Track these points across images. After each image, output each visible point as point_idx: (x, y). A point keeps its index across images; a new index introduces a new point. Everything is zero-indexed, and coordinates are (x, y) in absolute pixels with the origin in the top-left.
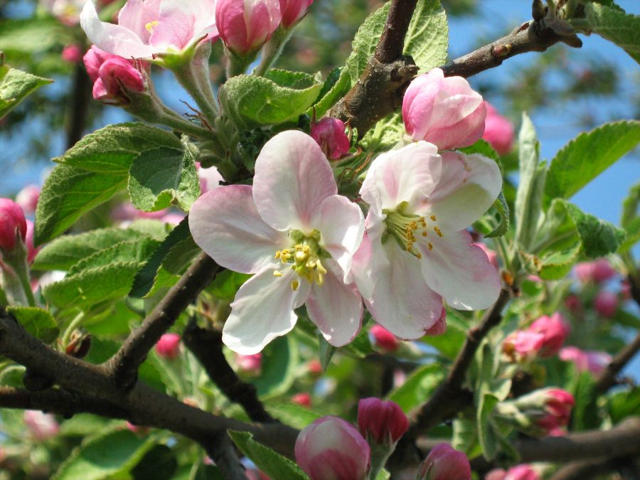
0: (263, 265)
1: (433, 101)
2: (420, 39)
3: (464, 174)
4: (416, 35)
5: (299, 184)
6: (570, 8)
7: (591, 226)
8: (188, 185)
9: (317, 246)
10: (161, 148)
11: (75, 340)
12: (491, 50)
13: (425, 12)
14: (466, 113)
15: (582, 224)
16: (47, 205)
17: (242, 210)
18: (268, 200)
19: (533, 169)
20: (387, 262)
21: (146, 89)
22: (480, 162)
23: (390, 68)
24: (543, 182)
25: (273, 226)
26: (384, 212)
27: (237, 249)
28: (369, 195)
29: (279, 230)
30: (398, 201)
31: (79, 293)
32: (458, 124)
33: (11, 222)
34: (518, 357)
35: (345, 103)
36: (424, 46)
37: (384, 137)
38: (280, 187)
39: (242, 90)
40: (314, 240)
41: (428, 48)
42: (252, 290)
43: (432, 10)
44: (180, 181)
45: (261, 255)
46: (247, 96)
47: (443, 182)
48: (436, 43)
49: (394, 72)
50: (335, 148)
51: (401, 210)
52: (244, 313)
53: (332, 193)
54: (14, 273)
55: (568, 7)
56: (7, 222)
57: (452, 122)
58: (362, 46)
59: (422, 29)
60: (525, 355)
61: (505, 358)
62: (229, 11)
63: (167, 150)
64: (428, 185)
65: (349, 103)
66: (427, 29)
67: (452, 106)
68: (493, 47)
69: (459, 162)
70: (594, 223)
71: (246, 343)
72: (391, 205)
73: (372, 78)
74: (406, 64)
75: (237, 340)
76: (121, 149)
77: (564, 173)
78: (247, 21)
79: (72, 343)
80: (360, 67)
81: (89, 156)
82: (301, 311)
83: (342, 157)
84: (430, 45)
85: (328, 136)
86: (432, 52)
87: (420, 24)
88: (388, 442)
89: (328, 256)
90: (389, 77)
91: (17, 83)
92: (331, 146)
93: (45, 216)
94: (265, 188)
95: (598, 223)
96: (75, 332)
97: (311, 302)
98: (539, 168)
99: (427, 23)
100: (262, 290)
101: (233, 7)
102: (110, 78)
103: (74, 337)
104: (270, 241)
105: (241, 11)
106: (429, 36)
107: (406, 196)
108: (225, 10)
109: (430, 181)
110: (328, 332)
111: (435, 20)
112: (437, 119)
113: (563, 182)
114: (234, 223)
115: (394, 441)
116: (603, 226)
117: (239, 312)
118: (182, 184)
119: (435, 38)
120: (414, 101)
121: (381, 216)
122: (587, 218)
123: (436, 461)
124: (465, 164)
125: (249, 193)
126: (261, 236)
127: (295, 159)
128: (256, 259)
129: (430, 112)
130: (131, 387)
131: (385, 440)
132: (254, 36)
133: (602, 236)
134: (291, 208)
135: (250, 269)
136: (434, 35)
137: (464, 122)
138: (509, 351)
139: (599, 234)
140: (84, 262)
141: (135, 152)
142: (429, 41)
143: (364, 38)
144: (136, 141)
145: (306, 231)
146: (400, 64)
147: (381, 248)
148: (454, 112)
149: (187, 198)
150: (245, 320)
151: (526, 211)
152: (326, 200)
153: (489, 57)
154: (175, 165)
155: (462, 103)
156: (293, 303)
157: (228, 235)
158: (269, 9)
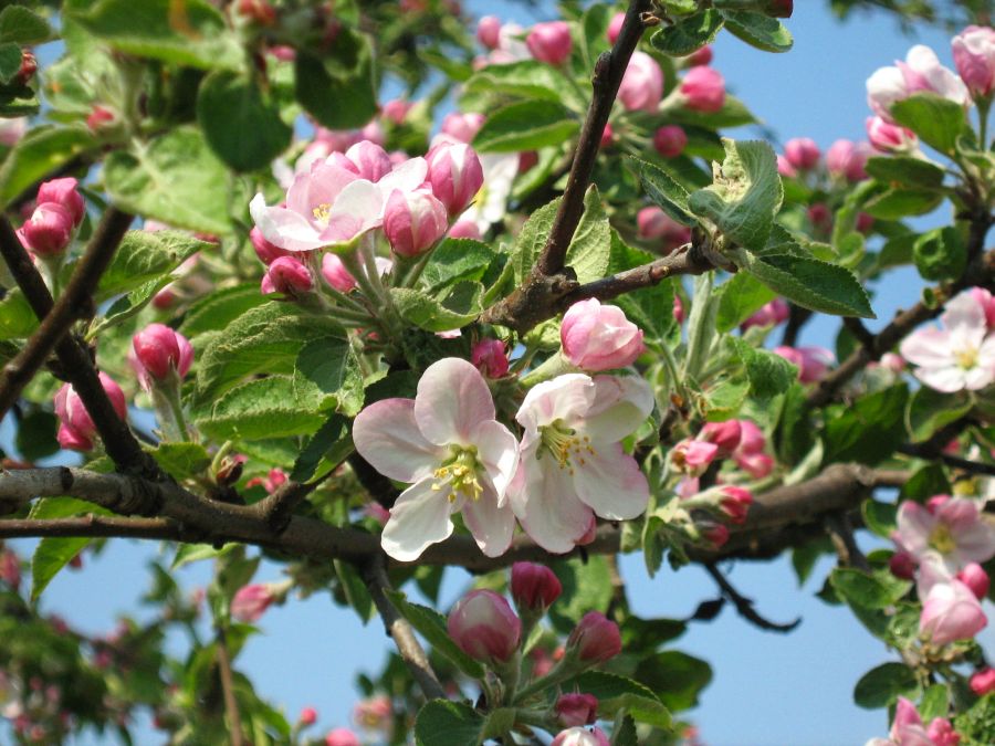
0: (422, 474)
1: (588, 334)
2: (584, 242)
3: (619, 393)
4: (579, 238)
5: (459, 403)
6: (726, 239)
7: (762, 366)
8: (352, 385)
9: (474, 459)
10: (327, 338)
11: (227, 467)
12: (650, 272)
13: (589, 217)
14: (620, 344)
15: (752, 366)
16: (208, 370)
17: (405, 422)
18: (429, 417)
19: (706, 296)
20: (541, 476)
21: (313, 286)
22: (633, 384)
23: (551, 280)
24: (717, 306)
25: (433, 441)
26: (539, 429)
27: (398, 458)
28: (527, 417)
29: (439, 445)
30: (553, 419)
31: (233, 431)
32: (612, 354)
33: (164, 351)
34: (689, 469)
35: (507, 305)
36: (587, 250)
37: (544, 334)
38: (441, 404)
39: (407, 302)
40: (472, 453)
41: (590, 253)
42: (411, 496)
43: (596, 216)
44: (344, 379)
45: (419, 465)
46: (412, 309)
47: (598, 401)
48: (598, 249)
49: (555, 285)
50: (494, 369)
51: (557, 425)
52: (402, 517)
53: (489, 417)
54: (165, 398)
55: (725, 238)
56: (160, 351)
57: (608, 352)
58: (527, 242)
59: (586, 233)
60: (695, 467)
61: (675, 468)
62: (397, 222)
63: (332, 339)
64: (582, 406)
65: (511, 307)
66: (590, 234)
67: (607, 339)
68: (651, 268)
69: (613, 383)
70: (765, 363)
71: (405, 547)
72: (545, 422)
73: (534, 288)
74: (567, 279)
75: (396, 545)
76: (287, 339)
77: (741, 296)
78: (414, 233)
79: (223, 469)
80: (524, 262)
81: (255, 348)
82: (457, 518)
83: (501, 376)
84: (593, 250)
85: (488, 358)
86: (594, 258)
87: (583, 228)
88: (540, 607)
89: (484, 469)
90: (550, 289)
91: (181, 246)
92: (491, 367)
93: (206, 379)
94: (427, 404)
95: (769, 363)
96: (226, 459)
97: (467, 509)
98: (713, 294)
99: (591, 228)
100: (421, 496)
101: (400, 220)
102: (279, 277)
103: (225, 464)
104: (429, 453)
105: (409, 224)
106: (592, 242)
107: (562, 414)
108: (393, 220)
109: (585, 402)
110: (482, 539)
111: (598, 227)
112: (592, 349)
113: (739, 305)
114: (395, 432)
115: (546, 605)
116: (774, 367)
117: (398, 515)
118: (347, 383)
119: (598, 245)
120: (572, 330)
121: (537, 434)
122: (757, 358)
123: (587, 630)
124: (619, 385)
125: (412, 406)
126: (421, 447)
127: (456, 380)
128: (415, 468)
129: (586, 345)
130: (283, 530)
131: (537, 605)
132: (419, 246)
133: (774, 376)
134: (451, 424)
135: (410, 478)
136: (597, 241)
137: (618, 353)
138: (680, 460)
139: (769, 374)
140: (237, 390)
141: (299, 341)
142: (592, 246)
143: (530, 234)
144: (301, 330)
145: (464, 445)
146: (561, 277)
147: (535, 464)
148: (610, 343)
149: (351, 399)
150: (403, 524)
151: (697, 337)
152: (483, 422)
153: (646, 278)
154: (338, 356)
155: (618, 335)
156: (450, 509)
157: (390, 444)
158: (436, 218)
